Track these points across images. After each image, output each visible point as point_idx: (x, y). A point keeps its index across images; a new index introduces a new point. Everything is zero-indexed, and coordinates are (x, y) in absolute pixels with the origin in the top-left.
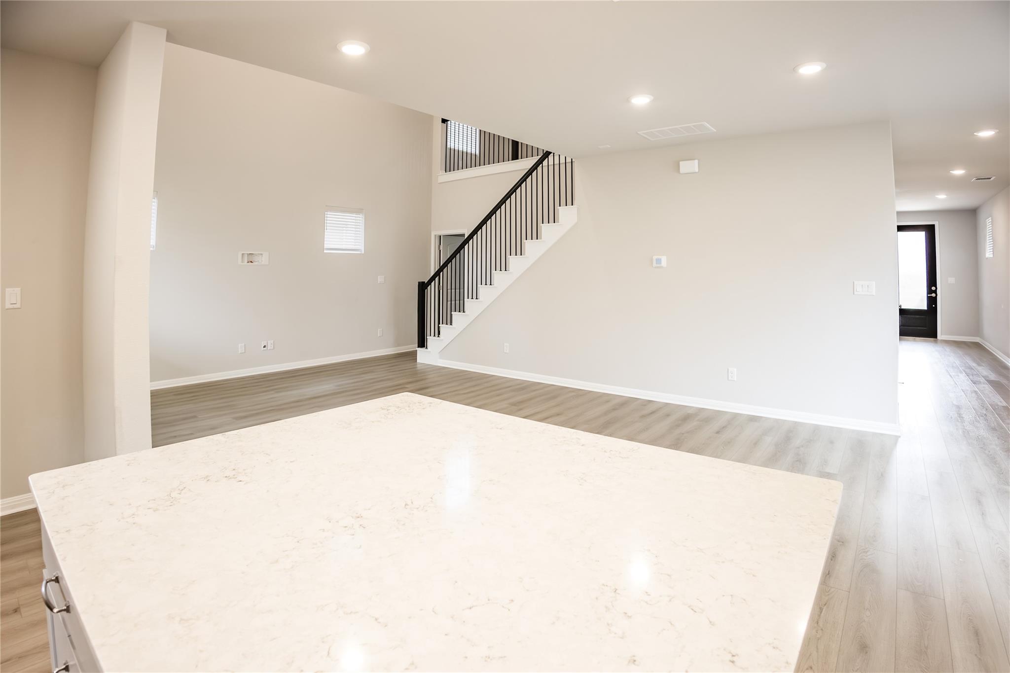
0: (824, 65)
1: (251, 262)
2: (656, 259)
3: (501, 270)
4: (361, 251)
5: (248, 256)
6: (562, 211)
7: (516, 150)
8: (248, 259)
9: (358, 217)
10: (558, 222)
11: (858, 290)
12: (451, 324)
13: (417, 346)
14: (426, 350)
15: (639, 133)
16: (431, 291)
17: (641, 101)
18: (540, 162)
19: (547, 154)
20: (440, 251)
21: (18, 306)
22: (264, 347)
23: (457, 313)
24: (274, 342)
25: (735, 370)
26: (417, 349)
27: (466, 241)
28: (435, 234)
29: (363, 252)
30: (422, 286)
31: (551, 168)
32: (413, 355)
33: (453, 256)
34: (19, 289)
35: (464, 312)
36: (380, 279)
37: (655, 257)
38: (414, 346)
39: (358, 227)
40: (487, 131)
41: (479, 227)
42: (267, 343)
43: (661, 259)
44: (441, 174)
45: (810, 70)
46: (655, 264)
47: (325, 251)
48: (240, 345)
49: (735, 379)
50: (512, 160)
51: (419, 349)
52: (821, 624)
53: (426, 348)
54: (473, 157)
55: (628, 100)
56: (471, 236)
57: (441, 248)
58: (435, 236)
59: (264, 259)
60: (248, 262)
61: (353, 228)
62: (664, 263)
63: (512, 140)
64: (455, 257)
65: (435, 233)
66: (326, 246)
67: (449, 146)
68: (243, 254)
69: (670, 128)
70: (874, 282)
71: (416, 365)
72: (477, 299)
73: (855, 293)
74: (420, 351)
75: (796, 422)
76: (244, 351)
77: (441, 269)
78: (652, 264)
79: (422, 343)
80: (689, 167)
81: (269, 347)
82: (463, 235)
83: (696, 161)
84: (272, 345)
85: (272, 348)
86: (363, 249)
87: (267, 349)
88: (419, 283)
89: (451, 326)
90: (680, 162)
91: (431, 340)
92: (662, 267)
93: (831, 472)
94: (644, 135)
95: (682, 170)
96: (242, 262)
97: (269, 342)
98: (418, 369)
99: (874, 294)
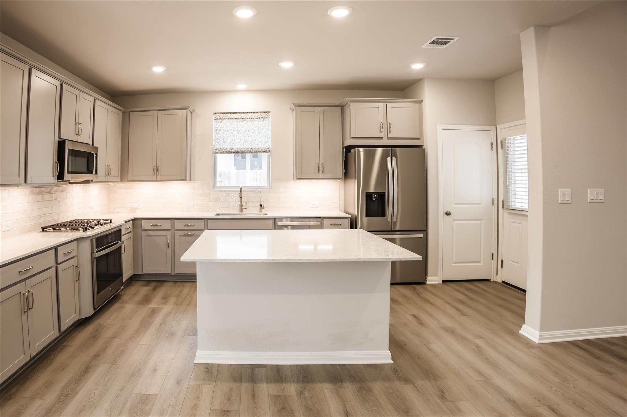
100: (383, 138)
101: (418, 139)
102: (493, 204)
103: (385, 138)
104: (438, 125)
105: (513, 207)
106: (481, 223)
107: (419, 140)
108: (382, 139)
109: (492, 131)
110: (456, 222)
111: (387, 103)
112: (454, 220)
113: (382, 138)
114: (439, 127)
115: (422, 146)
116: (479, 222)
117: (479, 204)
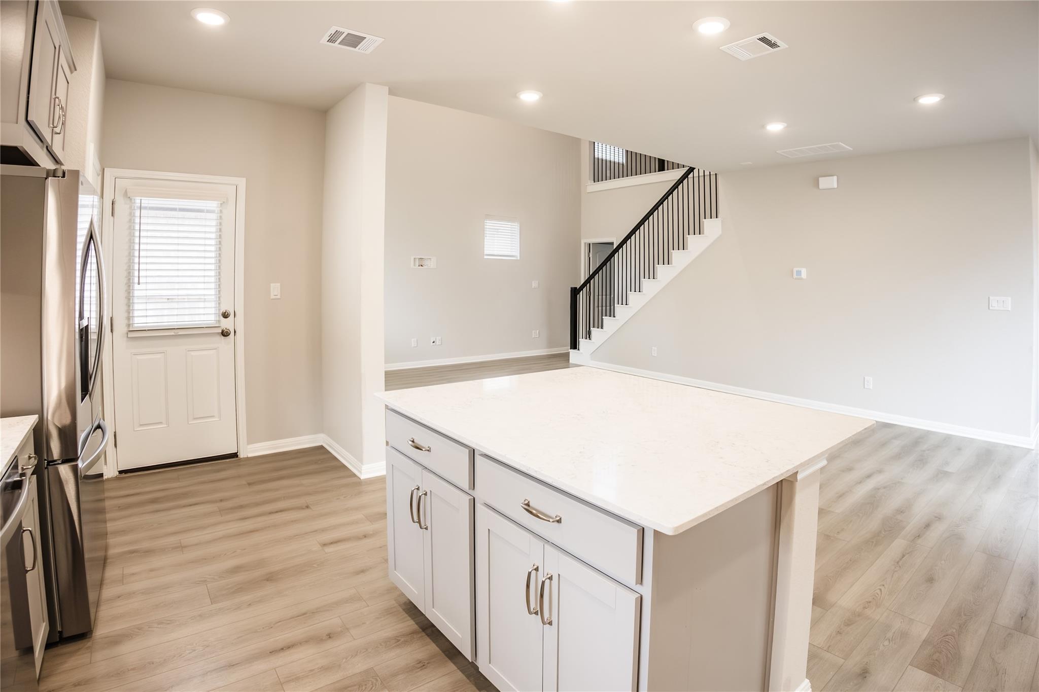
0: (943, 96)
1: (422, 266)
2: (797, 271)
3: (649, 278)
4: (517, 257)
5: (419, 260)
6: (707, 223)
7: (662, 165)
8: (419, 263)
9: (513, 225)
10: (703, 234)
11: (993, 306)
12: (602, 328)
13: (570, 348)
14: (578, 351)
15: (777, 152)
16: (582, 297)
17: (775, 128)
18: (686, 176)
19: (691, 170)
20: (590, 258)
21: (279, 297)
22: (433, 342)
23: (608, 317)
24: (441, 338)
25: (871, 379)
26: (570, 350)
27: (617, 250)
28: (586, 241)
29: (519, 258)
30: (575, 291)
31: (696, 180)
32: (566, 356)
33: (604, 264)
34: (279, 284)
35: (614, 317)
36: (535, 284)
37: (795, 270)
38: (566, 348)
39: (514, 234)
40: (634, 151)
41: (628, 237)
43: (801, 271)
44: (589, 184)
45: (930, 100)
46: (795, 276)
47: (485, 257)
48: (413, 340)
49: (871, 388)
50: (659, 171)
51: (572, 350)
52: (900, 563)
53: (578, 350)
54: (621, 167)
55: (763, 127)
56: (620, 246)
57: (591, 256)
58: (585, 243)
59: (431, 264)
60: (419, 266)
61: (509, 235)
62: (804, 275)
63: (659, 159)
64: (606, 264)
65: (584, 241)
66: (486, 252)
67: (596, 156)
68: (414, 258)
69: (807, 147)
70: (1010, 298)
71: (569, 365)
72: (626, 304)
73: (991, 308)
74: (573, 352)
75: (929, 431)
76: (416, 346)
77: (592, 277)
78: (793, 275)
79: (574, 345)
80: (829, 183)
81: (438, 343)
82: (612, 244)
83: (835, 178)
85: (440, 343)
86: (518, 255)
87: (436, 345)
88: (571, 288)
89: (602, 330)
90: (820, 179)
91: (582, 342)
92: (802, 279)
93: (950, 471)
94: (783, 154)
95: (821, 186)
96: (414, 266)
97: (437, 338)
99: (1010, 310)
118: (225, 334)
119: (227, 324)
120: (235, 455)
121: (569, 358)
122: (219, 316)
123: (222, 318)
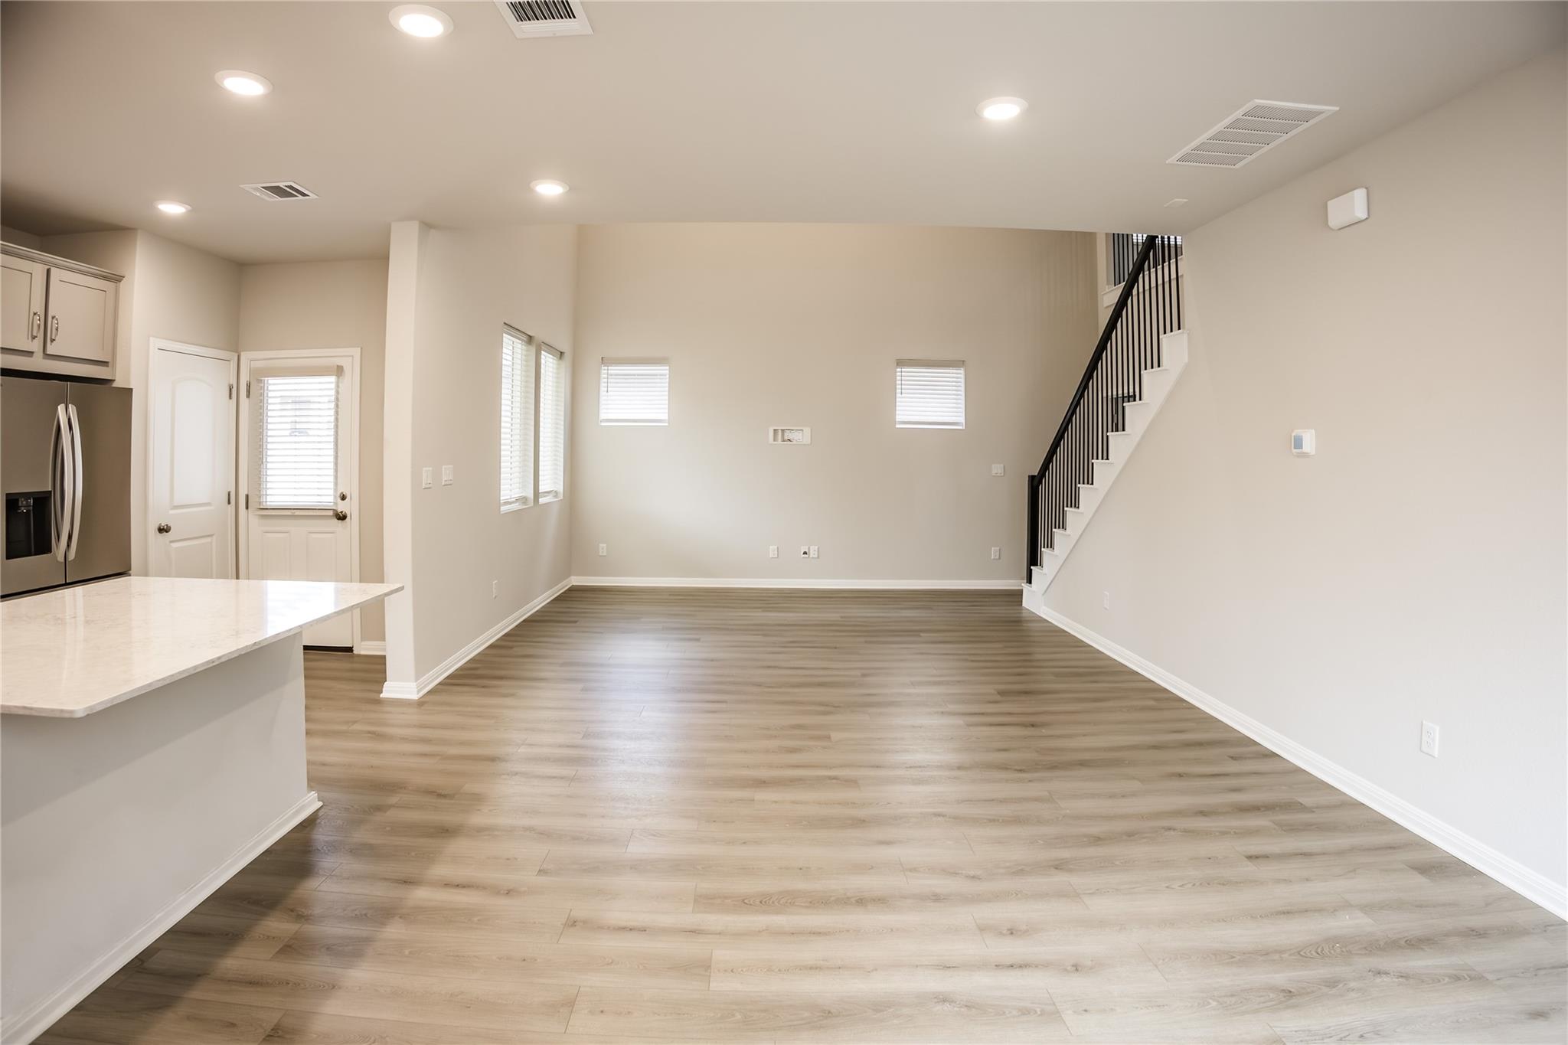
1: (787, 440)
4: (959, 426)
5: (782, 432)
8: (782, 436)
9: (955, 373)
12: (1054, 549)
13: (1022, 581)
14: (1031, 588)
22: (805, 553)
23: (1059, 531)
24: (818, 548)
26: (1022, 585)
29: (962, 427)
30: (1033, 482)
32: (1016, 596)
33: (1061, 434)
36: (997, 469)
38: (1018, 580)
39: (957, 388)
41: (1085, 384)
42: (809, 548)
43: (1304, 440)
44: (1107, 291)
46: (1294, 448)
47: (898, 426)
48: (771, 547)
51: (1026, 585)
53: (1032, 585)
56: (1077, 401)
59: (802, 437)
60: (783, 441)
61: (947, 390)
62: (1309, 445)
66: (899, 418)
68: (775, 430)
71: (1022, 610)
72: (1078, 508)
74: (1027, 590)
76: (776, 555)
77: (1049, 457)
81: (813, 554)
84: (816, 553)
85: (816, 556)
86: (962, 420)
87: (809, 557)
88: (1029, 476)
91: (1035, 573)
92: (1305, 455)
96: (774, 440)
97: (811, 547)
98: (1024, 615)
100: (32, 353)
101: (104, 363)
102: (229, 503)
103: (39, 354)
104: (151, 339)
105: (269, 505)
106: (211, 543)
107: (108, 366)
108: (31, 356)
109: (232, 362)
110: (174, 545)
111: (52, 268)
112: (172, 542)
113: (30, 354)
114: (155, 343)
115: (112, 381)
116: (209, 540)
117: (208, 504)
118: (342, 517)
119: (342, 507)
120: (350, 650)
121: (1022, 598)
122: (335, 497)
123: (339, 500)
